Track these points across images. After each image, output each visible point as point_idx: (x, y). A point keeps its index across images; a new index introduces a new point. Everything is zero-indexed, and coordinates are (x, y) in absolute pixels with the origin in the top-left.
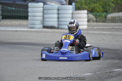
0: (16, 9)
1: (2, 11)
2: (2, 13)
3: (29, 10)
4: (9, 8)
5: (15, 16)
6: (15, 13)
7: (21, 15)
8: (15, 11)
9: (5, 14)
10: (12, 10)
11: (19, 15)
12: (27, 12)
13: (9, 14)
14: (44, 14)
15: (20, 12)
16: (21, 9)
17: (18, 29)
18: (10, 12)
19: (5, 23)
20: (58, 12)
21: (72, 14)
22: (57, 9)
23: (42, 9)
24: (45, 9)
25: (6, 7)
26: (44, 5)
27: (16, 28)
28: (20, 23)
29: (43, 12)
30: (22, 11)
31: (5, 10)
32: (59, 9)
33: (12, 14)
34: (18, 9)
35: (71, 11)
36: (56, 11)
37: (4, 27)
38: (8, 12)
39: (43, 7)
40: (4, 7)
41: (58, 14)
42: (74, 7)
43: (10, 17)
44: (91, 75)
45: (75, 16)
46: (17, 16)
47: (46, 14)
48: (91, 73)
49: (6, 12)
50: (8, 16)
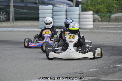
0: (28, 11)
1: (15, 13)
2: (15, 15)
3: (40, 12)
4: (22, 10)
5: (27, 17)
6: (27, 15)
7: (33, 17)
8: (27, 13)
9: (17, 16)
10: (24, 12)
11: (30, 16)
12: (38, 14)
13: (22, 16)
14: (53, 15)
15: (31, 14)
16: (33, 12)
17: (30, 30)
18: (23, 14)
19: (18, 24)
20: (66, 13)
21: (79, 15)
22: (65, 10)
23: (51, 10)
24: (54, 10)
25: (19, 10)
26: (53, 7)
27: (28, 28)
28: (32, 24)
29: (53, 14)
30: (33, 13)
31: (18, 12)
32: (67, 10)
33: (24, 16)
34: (30, 11)
35: (78, 13)
36: (64, 13)
37: (17, 28)
38: (21, 14)
39: (52, 9)
40: (17, 9)
41: (66, 15)
42: (81, 8)
43: (23, 18)
44: (96, 70)
45: (82, 16)
46: (29, 17)
47: (55, 15)
48: (96, 68)
49: (18, 14)
50: (21, 18)
